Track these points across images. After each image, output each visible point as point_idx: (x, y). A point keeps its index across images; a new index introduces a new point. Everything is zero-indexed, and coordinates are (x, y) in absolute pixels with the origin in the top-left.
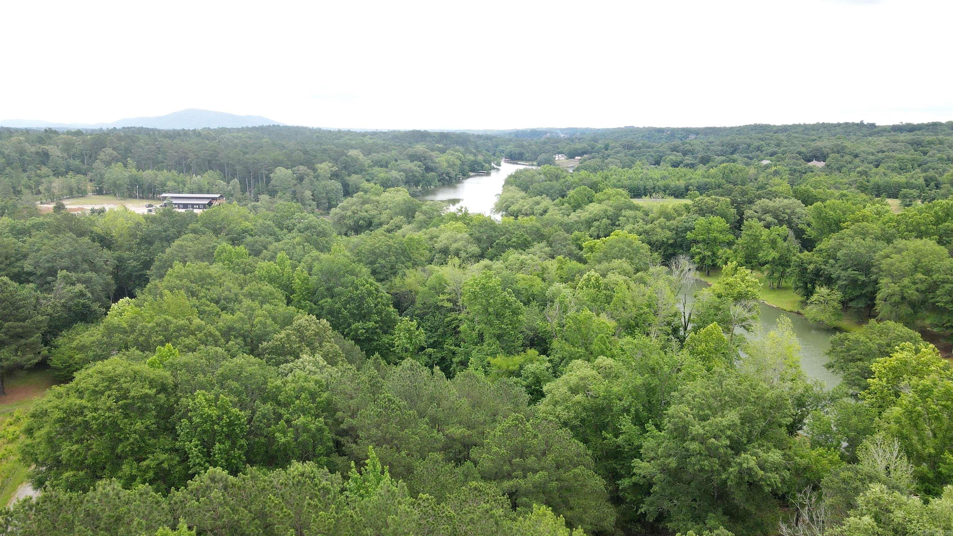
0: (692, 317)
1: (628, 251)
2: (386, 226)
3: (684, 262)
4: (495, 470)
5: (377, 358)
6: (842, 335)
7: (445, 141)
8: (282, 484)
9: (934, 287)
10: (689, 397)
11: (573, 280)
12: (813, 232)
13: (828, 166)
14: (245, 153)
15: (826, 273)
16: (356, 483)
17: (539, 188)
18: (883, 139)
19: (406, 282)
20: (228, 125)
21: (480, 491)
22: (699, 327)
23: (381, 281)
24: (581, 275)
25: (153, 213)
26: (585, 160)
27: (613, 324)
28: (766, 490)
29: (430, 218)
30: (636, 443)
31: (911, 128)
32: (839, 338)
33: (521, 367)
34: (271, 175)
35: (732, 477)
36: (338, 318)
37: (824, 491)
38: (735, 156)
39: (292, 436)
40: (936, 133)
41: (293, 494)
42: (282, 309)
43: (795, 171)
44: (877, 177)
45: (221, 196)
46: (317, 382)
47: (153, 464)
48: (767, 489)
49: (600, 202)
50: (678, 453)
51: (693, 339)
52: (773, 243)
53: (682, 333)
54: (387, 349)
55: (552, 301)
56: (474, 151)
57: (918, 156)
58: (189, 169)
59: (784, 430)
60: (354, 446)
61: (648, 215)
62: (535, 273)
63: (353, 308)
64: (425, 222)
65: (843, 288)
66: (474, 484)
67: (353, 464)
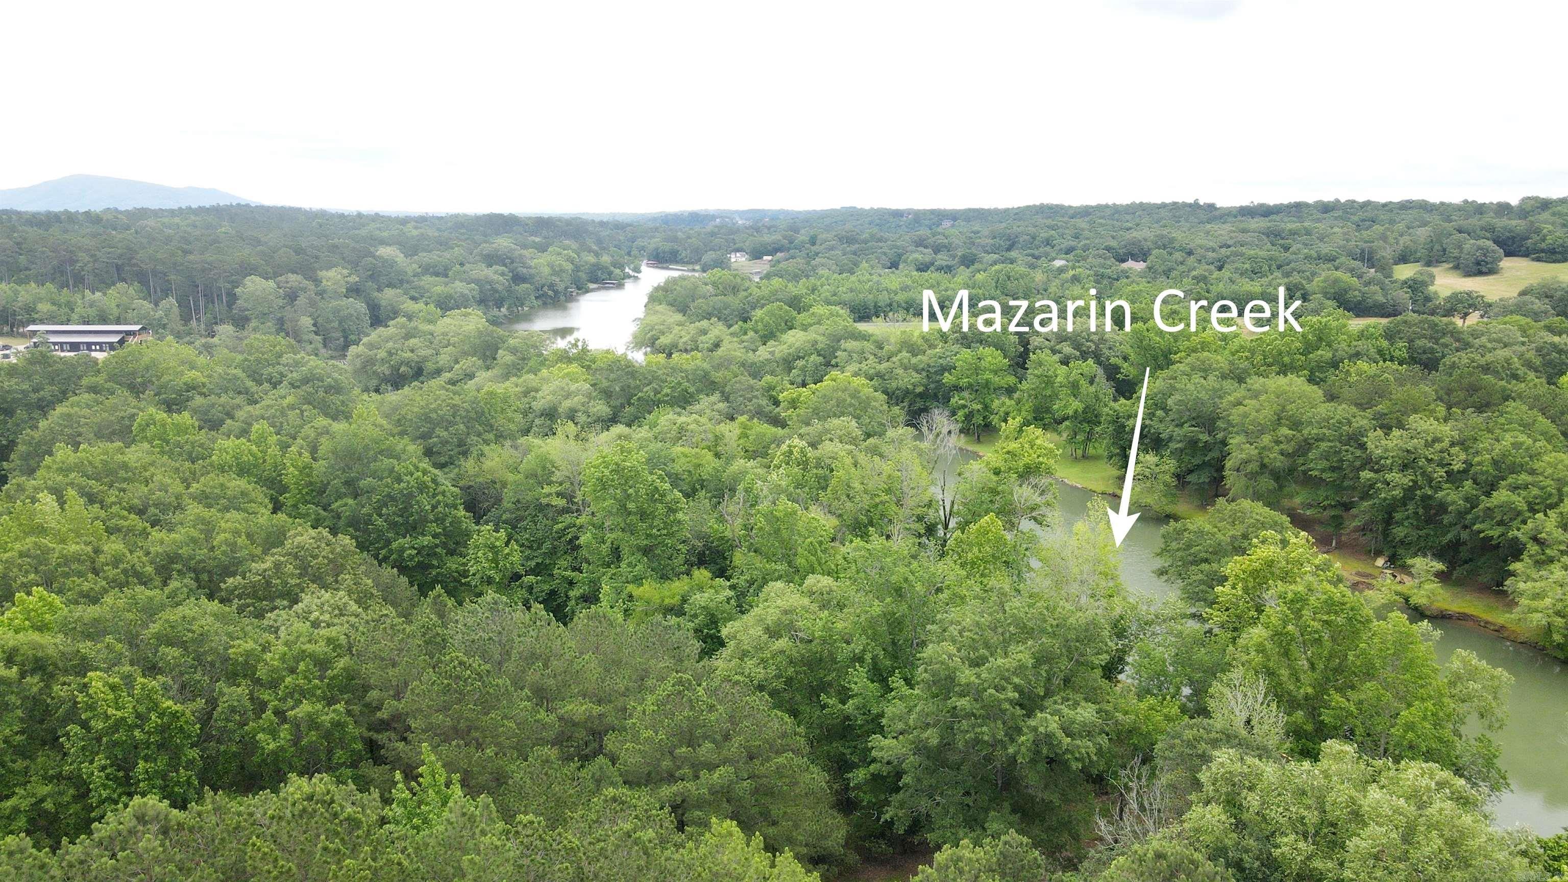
0: (956, 507)
1: (851, 405)
2: (448, 375)
3: (940, 419)
4: (646, 770)
5: (439, 596)
6: (1179, 525)
7: (545, 232)
8: (273, 818)
9: (1305, 447)
10: (953, 630)
11: (765, 455)
12: (1131, 369)
13: (1150, 268)
14: (186, 252)
15: (1152, 431)
16: (405, 807)
17: (705, 307)
18: (1228, 227)
19: (485, 467)
20: (153, 204)
21: (623, 803)
22: (967, 523)
23: (441, 466)
24: (778, 446)
25: (13, 360)
26: (779, 262)
27: (832, 522)
28: (1074, 767)
29: (524, 359)
30: (875, 711)
31: (1265, 211)
32: (1175, 530)
33: (684, 600)
34: (238, 291)
35: (1023, 749)
36: (366, 531)
37: (1159, 762)
38: (1013, 254)
39: (289, 737)
40: (1301, 219)
41: (294, 834)
42: (264, 517)
43: (1102, 276)
44: (1221, 285)
45: (143, 329)
46: (329, 641)
47: (25, 805)
48: (1076, 766)
49: (805, 328)
50: (939, 721)
51: (959, 542)
52: (1074, 387)
53: (941, 533)
54: (455, 580)
55: (733, 490)
56: (595, 248)
57: (1276, 252)
58: (79, 281)
59: (1098, 672)
60: (401, 745)
61: (882, 348)
62: (704, 444)
63: (394, 513)
64: (514, 365)
65: (1178, 454)
66: (610, 791)
67: (398, 776)
